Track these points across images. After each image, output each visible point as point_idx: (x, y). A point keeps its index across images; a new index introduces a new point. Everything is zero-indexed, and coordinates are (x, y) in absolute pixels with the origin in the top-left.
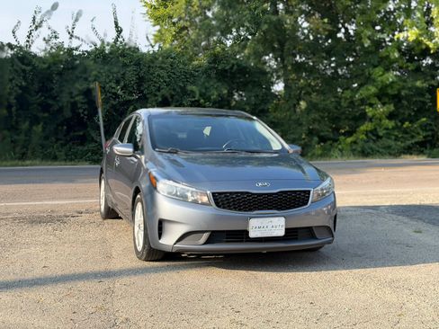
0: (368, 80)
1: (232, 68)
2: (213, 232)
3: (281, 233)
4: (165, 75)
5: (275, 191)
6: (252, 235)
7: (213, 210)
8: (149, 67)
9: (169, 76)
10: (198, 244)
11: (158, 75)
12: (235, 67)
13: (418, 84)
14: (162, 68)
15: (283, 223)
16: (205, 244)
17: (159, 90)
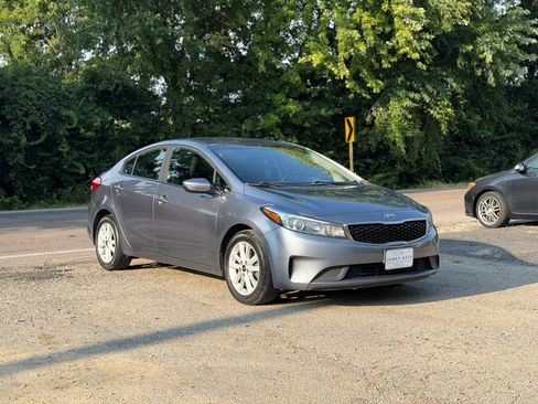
0: (270, 107)
1: (115, 90)
2: (351, 266)
3: (409, 264)
4: (34, 97)
5: (402, 222)
6: (387, 268)
7: (352, 243)
8: (13, 85)
9: (39, 98)
10: (337, 280)
11: (26, 96)
12: (120, 88)
13: (323, 112)
14: (29, 88)
15: (412, 254)
16: (344, 279)
17: (26, 114)
